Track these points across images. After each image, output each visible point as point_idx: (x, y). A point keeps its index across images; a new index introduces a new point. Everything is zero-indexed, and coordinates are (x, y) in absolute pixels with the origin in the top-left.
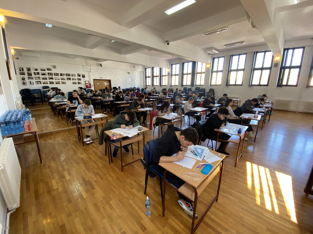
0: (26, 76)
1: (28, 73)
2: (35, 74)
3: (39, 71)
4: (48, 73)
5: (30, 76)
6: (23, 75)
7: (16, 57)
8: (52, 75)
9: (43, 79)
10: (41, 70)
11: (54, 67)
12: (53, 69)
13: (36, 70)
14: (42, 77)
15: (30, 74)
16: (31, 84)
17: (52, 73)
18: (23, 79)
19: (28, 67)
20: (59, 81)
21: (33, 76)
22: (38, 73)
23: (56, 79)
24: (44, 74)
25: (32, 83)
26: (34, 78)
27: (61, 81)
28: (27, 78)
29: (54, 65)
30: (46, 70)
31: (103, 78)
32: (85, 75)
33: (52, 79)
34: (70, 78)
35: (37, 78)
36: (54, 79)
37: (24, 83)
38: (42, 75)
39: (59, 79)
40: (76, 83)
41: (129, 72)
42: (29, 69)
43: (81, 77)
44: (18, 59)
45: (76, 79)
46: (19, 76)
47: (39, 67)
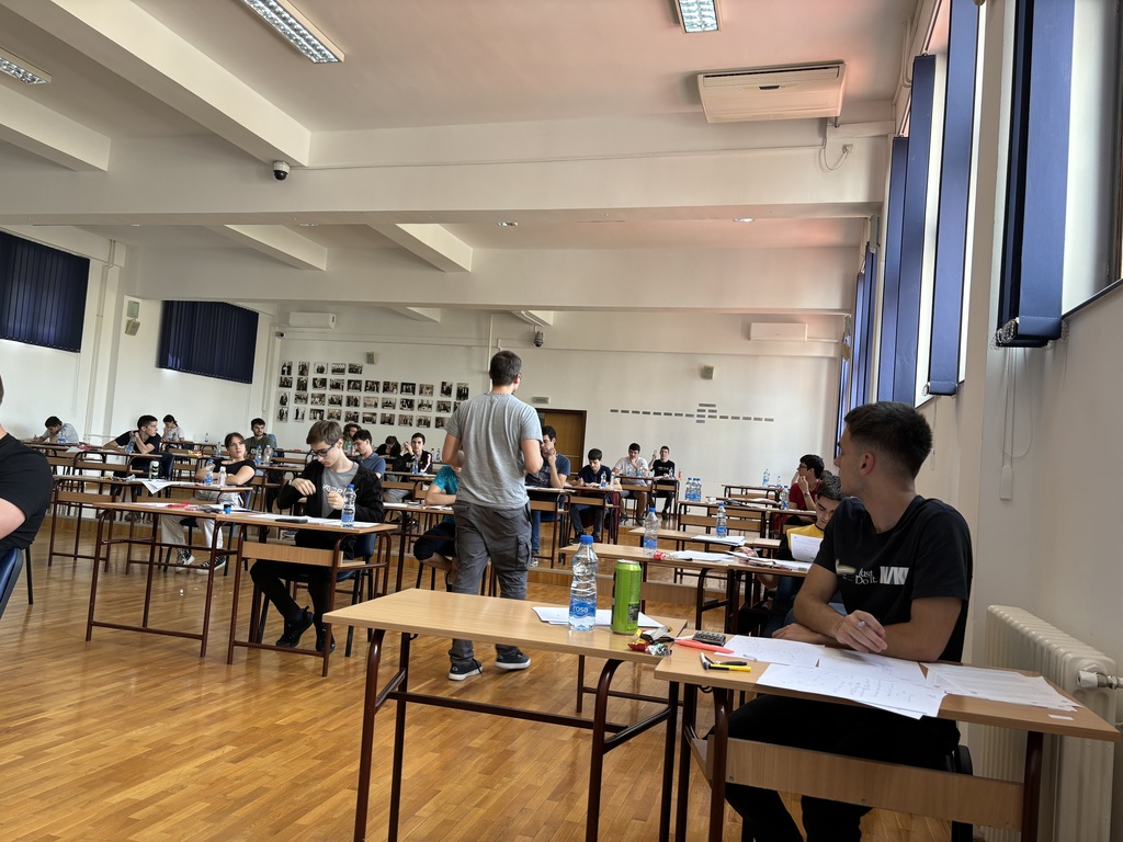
0: (292, 392)
1: (299, 380)
2: (315, 386)
3: (330, 377)
4: (350, 382)
5: (301, 393)
6: (287, 386)
7: (277, 329)
8: (360, 389)
9: (332, 402)
10: (334, 371)
11: (370, 358)
12: (367, 368)
13: (321, 370)
14: (329, 393)
15: (302, 386)
16: (297, 418)
17: (359, 382)
18: (283, 401)
19: (305, 360)
20: (373, 410)
21: (310, 390)
22: (323, 382)
23: (365, 405)
24: (336, 386)
25: (300, 416)
26: (310, 399)
27: (379, 411)
28: (291, 399)
29: (370, 351)
30: (347, 370)
31: (550, 401)
32: (469, 387)
33: (356, 405)
34: (412, 401)
35: (317, 400)
36: (361, 403)
37: (282, 416)
38: (333, 387)
39: (376, 405)
40: (427, 424)
41: (711, 365)
42: (304, 370)
43: (453, 398)
44: (282, 335)
45: (430, 406)
46: (275, 392)
47: (330, 361)
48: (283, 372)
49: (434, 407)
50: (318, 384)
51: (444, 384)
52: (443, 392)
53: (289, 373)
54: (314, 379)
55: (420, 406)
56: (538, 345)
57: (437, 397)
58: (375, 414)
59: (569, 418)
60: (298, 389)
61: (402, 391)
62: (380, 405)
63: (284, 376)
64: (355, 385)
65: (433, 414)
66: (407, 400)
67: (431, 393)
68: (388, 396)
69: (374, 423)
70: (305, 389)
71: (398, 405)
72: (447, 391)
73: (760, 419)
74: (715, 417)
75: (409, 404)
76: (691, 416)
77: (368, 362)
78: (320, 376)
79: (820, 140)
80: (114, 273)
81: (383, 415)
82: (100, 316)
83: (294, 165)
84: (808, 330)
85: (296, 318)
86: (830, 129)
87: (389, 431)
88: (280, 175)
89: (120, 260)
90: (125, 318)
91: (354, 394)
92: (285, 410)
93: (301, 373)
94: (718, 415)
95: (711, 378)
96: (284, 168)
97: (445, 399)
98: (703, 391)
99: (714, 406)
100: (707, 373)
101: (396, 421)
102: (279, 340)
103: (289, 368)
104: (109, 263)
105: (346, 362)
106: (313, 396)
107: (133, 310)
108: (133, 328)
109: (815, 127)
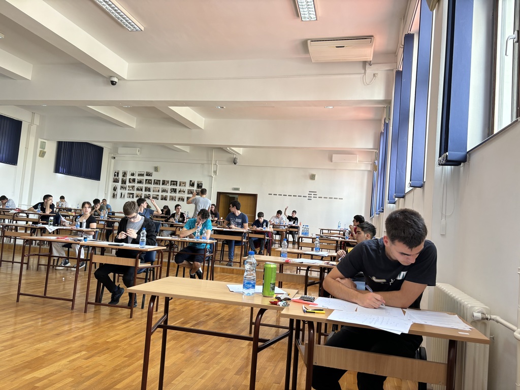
0: (119, 185)
1: (122, 179)
2: (130, 182)
3: (137, 178)
4: (146, 180)
5: (123, 185)
6: (117, 182)
7: (112, 156)
8: (151, 183)
9: (138, 189)
10: (139, 175)
11: (156, 169)
12: (154, 173)
13: (133, 175)
14: (137, 185)
15: (124, 182)
16: (121, 197)
17: (151, 180)
18: (115, 189)
19: (125, 170)
20: (157, 193)
21: (128, 184)
22: (134, 180)
23: (154, 191)
24: (140, 182)
25: (123, 196)
26: (127, 188)
27: (160, 194)
28: (119, 188)
29: (156, 166)
30: (145, 175)
31: (240, 189)
32: (203, 183)
33: (149, 191)
34: (176, 189)
35: (131, 188)
36: (152, 190)
37: (114, 196)
38: (138, 182)
39: (159, 191)
40: (183, 200)
41: (314, 173)
42: (125, 174)
43: (195, 188)
44: (115, 158)
45: (184, 192)
46: (111, 185)
47: (137, 171)
48: (115, 175)
49: (186, 192)
50: (131, 181)
51: (191, 181)
52: (190, 185)
53: (118, 176)
54: (130, 179)
55: (179, 191)
56: (235, 164)
57: (188, 187)
58: (158, 195)
59: (250, 198)
60: (122, 183)
61: (171, 184)
62: (160, 191)
63: (115, 177)
64: (149, 182)
65: (185, 196)
66: (173, 189)
67: (185, 186)
68: (164, 187)
69: (158, 199)
70: (125, 183)
71: (169, 191)
72: (192, 185)
73: (336, 198)
74: (316, 197)
75: (174, 191)
76: (306, 197)
77: (155, 171)
78: (132, 177)
79: (363, 71)
80: (34, 128)
81: (162, 196)
82: (27, 148)
83: (120, 78)
84: (359, 158)
85: (121, 150)
86: (367, 66)
87: (165, 203)
88: (113, 83)
89: (37, 121)
90: (39, 149)
91: (148, 186)
92: (116, 193)
93: (124, 176)
94: (317, 196)
95: (314, 179)
96: (115, 79)
97: (191, 188)
98: (311, 185)
99: (316, 192)
100: (313, 177)
101: (168, 199)
102: (113, 160)
103: (118, 173)
104: (32, 123)
105: (144, 171)
106: (129, 187)
107: (43, 145)
108: (42, 154)
109: (361, 65)
